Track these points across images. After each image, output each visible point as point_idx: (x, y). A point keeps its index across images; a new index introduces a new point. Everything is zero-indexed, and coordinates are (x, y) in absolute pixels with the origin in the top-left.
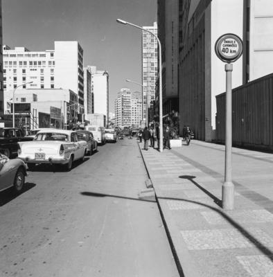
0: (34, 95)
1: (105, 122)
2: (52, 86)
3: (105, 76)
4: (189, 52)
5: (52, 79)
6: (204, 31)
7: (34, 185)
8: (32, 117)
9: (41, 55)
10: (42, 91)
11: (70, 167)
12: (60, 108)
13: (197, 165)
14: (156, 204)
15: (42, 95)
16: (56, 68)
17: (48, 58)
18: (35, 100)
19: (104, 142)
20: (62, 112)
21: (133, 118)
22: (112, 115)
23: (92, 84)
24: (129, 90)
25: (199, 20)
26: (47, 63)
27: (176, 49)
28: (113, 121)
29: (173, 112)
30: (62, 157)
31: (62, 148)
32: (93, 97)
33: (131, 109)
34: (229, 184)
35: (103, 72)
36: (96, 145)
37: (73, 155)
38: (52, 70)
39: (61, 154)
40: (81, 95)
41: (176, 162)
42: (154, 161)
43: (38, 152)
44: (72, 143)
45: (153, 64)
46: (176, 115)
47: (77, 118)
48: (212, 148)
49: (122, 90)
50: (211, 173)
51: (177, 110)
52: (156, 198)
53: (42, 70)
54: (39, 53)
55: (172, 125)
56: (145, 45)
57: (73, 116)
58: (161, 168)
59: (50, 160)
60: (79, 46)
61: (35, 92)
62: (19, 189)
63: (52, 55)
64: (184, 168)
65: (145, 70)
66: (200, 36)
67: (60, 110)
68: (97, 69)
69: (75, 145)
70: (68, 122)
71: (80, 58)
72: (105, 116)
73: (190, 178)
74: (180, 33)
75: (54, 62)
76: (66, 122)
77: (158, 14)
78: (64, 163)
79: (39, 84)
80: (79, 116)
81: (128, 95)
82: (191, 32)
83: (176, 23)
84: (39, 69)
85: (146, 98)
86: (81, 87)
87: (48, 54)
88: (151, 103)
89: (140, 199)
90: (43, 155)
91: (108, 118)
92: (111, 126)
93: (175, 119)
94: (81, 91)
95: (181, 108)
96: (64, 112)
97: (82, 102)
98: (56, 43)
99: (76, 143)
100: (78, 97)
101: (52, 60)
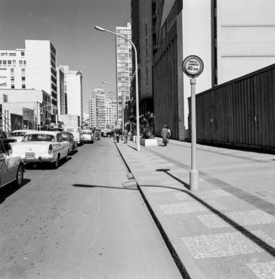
0: (4, 95)
1: (79, 122)
2: (24, 87)
3: (79, 76)
4: (162, 55)
5: (23, 79)
6: (176, 37)
7: (30, 180)
8: (3, 119)
9: (11, 54)
10: (13, 91)
11: (57, 165)
12: (32, 109)
13: (170, 160)
14: (138, 191)
15: (12, 96)
16: (27, 67)
17: (18, 57)
18: (5, 101)
19: (83, 142)
20: (35, 113)
21: (107, 118)
22: (86, 116)
23: (65, 84)
24: (103, 90)
25: (171, 26)
26: (17, 62)
27: (150, 51)
28: (87, 122)
29: (149, 113)
30: (51, 156)
31: (51, 148)
32: (66, 97)
33: (105, 110)
34: (195, 171)
35: (77, 71)
36: (76, 145)
37: (59, 154)
38: (23, 70)
39: (50, 153)
40: (54, 95)
41: (153, 159)
42: (133, 159)
43: (29, 151)
44: (58, 143)
45: (127, 65)
46: (152, 116)
47: (50, 119)
48: (185, 146)
49: (96, 90)
50: (183, 166)
51: (152, 111)
52: (138, 186)
53: (12, 70)
54: (9, 52)
55: (148, 125)
56: (119, 45)
57: (46, 117)
58: (139, 164)
59: (40, 158)
60: (51, 45)
61: (5, 93)
62: (20, 182)
63: (23, 54)
64: (160, 163)
65: (119, 70)
66: (173, 41)
67: (33, 111)
68: (70, 69)
69: (60, 145)
70: (42, 123)
71: (53, 57)
72: (79, 117)
73: (165, 171)
74: (154, 36)
75: (25, 62)
76: (39, 123)
77: (132, 16)
78: (52, 161)
79: (9, 84)
80: (53, 117)
81: (103, 95)
82: (164, 36)
83: (150, 26)
84: (9, 69)
85: (121, 98)
86: (54, 88)
87: (18, 53)
88: (126, 103)
89: (125, 188)
90: (33, 155)
91: (83, 119)
92: (85, 127)
93: (151, 120)
94: (54, 91)
95: (156, 110)
96: (38, 113)
97: (55, 103)
98: (27, 41)
99: (61, 143)
100: (52, 98)
101: (23, 59)
